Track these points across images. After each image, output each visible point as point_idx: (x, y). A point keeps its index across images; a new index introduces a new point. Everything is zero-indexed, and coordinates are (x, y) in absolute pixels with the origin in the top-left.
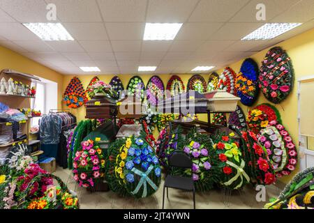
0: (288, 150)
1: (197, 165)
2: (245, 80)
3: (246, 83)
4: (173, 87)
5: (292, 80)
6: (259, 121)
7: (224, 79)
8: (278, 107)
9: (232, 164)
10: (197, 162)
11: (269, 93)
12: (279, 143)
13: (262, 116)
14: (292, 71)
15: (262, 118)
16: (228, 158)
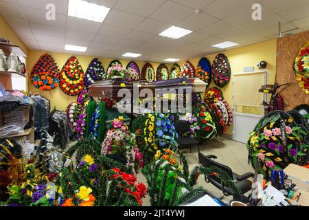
0: (229, 113)
1: (193, 128)
2: (203, 71)
3: (204, 74)
4: (147, 73)
5: (230, 74)
6: (213, 98)
7: (187, 70)
8: (222, 89)
9: (209, 125)
10: (192, 126)
11: (218, 81)
12: (225, 110)
13: (214, 95)
14: (230, 69)
15: (214, 96)
16: (207, 122)
